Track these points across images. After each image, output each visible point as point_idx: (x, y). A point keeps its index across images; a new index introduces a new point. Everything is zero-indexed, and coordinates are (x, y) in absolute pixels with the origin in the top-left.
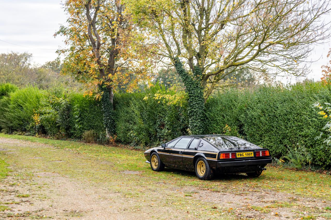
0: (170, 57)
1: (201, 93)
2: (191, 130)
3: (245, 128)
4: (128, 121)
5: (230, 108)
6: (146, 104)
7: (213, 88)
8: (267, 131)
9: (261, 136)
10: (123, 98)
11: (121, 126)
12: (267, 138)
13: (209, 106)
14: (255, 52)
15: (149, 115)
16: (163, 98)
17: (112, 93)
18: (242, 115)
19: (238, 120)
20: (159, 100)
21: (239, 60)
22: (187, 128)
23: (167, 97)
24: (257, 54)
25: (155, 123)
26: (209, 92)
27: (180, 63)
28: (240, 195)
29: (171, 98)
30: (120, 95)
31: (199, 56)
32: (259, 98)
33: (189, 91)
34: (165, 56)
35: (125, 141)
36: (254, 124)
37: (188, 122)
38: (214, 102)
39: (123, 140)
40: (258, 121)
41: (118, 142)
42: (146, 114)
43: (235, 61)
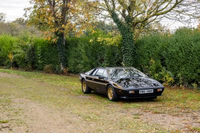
0: (108, 10)
1: (132, 36)
2: (125, 63)
3: (167, 61)
4: (77, 58)
5: (154, 46)
6: (89, 45)
7: (140, 32)
8: (183, 63)
9: (179, 67)
10: (72, 41)
11: (72, 61)
12: (184, 68)
13: (138, 45)
14: (173, 5)
15: (92, 53)
16: (104, 40)
17: (65, 38)
18: (164, 52)
19: (160, 55)
20: (101, 42)
21: (160, 11)
22: (121, 62)
23: (107, 39)
24: (174, 7)
25: (96, 59)
26: (138, 35)
27: (115, 14)
28: (177, 115)
29: (109, 40)
30: (70, 39)
31: (129, 9)
32: (176, 39)
33: (123, 35)
34: (104, 10)
35: (74, 72)
36: (173, 58)
37: (122, 58)
38: (141, 43)
39: (73, 71)
40: (176, 56)
41: (70, 72)
42: (90, 52)
43: (157, 11)
